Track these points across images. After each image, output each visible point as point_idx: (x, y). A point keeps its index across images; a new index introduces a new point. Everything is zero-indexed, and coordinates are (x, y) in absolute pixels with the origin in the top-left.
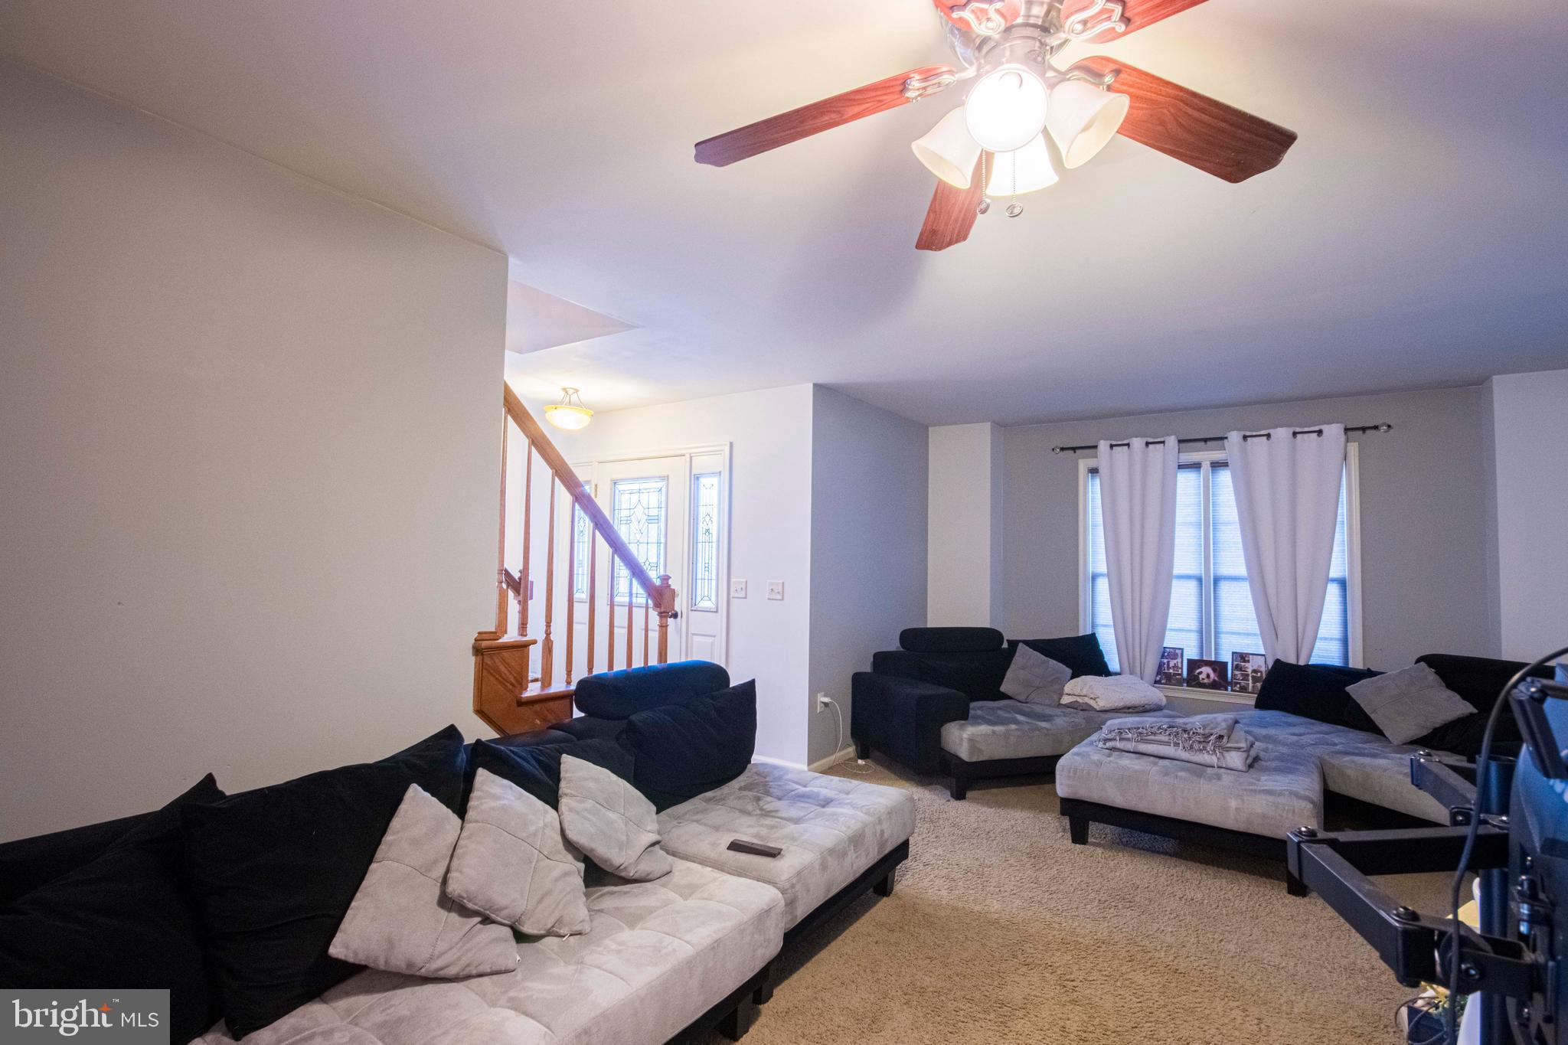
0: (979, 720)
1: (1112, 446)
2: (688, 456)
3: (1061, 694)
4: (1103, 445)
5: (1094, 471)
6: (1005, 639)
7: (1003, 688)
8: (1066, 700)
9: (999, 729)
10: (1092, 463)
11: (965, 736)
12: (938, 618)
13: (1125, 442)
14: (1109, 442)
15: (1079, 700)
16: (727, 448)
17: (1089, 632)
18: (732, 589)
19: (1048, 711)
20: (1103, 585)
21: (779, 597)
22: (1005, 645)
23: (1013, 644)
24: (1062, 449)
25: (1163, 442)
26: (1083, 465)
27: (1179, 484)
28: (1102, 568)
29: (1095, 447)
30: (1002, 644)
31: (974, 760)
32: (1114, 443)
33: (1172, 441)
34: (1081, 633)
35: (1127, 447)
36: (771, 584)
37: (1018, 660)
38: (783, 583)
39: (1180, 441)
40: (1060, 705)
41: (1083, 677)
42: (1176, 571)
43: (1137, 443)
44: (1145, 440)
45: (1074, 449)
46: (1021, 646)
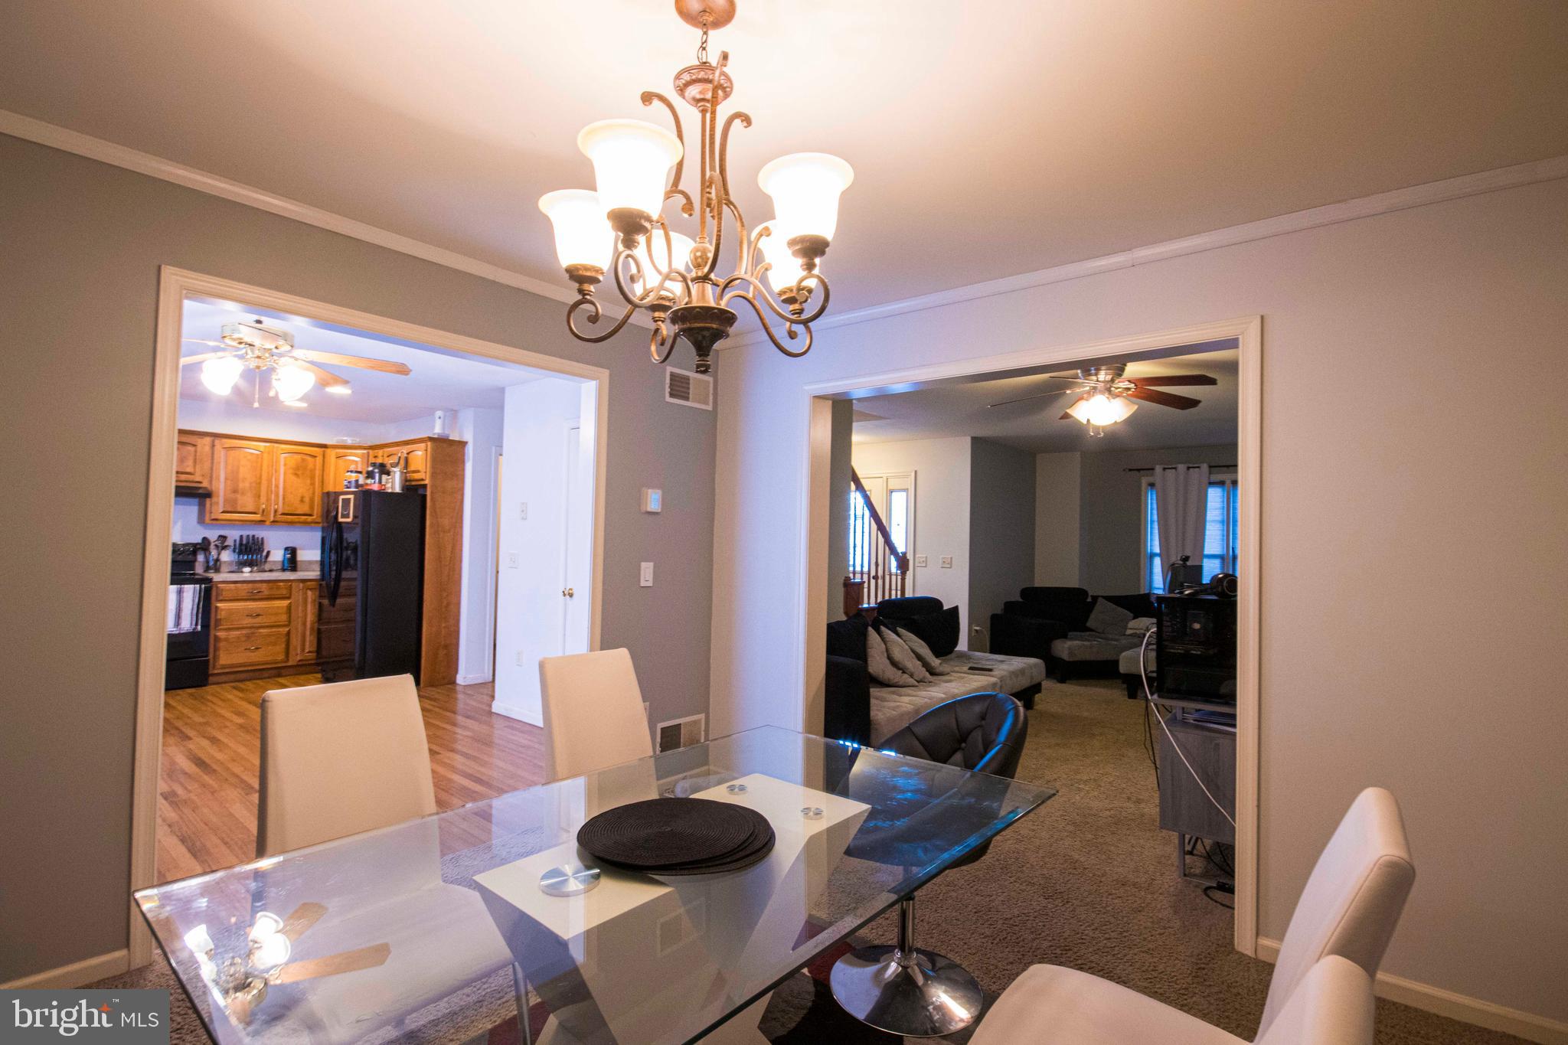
0: (1072, 639)
1: (1164, 469)
2: (885, 479)
3: (1126, 628)
4: (1158, 469)
5: (1152, 485)
6: (1090, 594)
7: (1088, 624)
8: (1129, 632)
9: (1086, 643)
10: (1151, 479)
11: (1066, 646)
12: (1042, 580)
13: (1173, 466)
14: (1163, 466)
15: (1138, 632)
16: (913, 474)
17: (1147, 592)
18: (917, 560)
19: (1117, 637)
20: (1157, 561)
21: (949, 566)
22: (1089, 600)
23: (1095, 598)
24: (1130, 470)
25: (1198, 467)
26: (1144, 481)
27: (1209, 495)
28: (1157, 550)
29: (1153, 469)
30: (1087, 598)
31: (1071, 660)
32: (1166, 467)
33: (1205, 467)
34: (1142, 592)
35: (1174, 470)
36: (944, 558)
37: (1098, 607)
38: (951, 558)
39: (1210, 467)
40: (1124, 635)
41: (1140, 619)
42: (1206, 552)
43: (1181, 467)
44: (1186, 465)
45: (1139, 470)
46: (1100, 599)
